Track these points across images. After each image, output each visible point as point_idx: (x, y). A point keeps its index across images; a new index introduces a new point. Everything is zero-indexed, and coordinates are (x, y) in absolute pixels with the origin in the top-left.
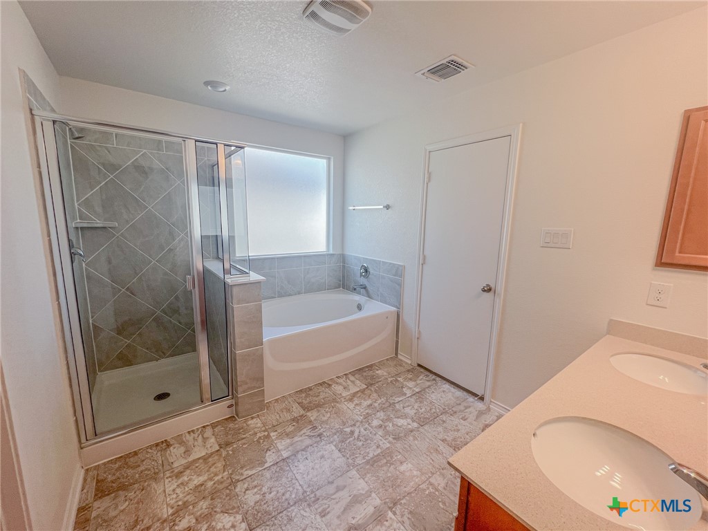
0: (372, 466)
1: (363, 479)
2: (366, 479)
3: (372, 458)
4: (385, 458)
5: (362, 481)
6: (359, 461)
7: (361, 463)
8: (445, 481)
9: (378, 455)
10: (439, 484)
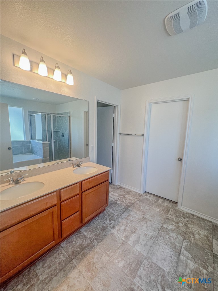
0: (138, 261)
1: (139, 252)
2: (138, 252)
3: (140, 266)
4: (134, 268)
5: (139, 250)
6: (145, 262)
7: (144, 261)
8: (101, 259)
9: (138, 270)
10: (105, 257)
